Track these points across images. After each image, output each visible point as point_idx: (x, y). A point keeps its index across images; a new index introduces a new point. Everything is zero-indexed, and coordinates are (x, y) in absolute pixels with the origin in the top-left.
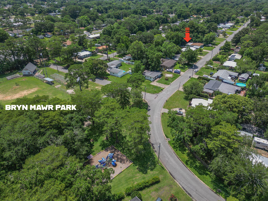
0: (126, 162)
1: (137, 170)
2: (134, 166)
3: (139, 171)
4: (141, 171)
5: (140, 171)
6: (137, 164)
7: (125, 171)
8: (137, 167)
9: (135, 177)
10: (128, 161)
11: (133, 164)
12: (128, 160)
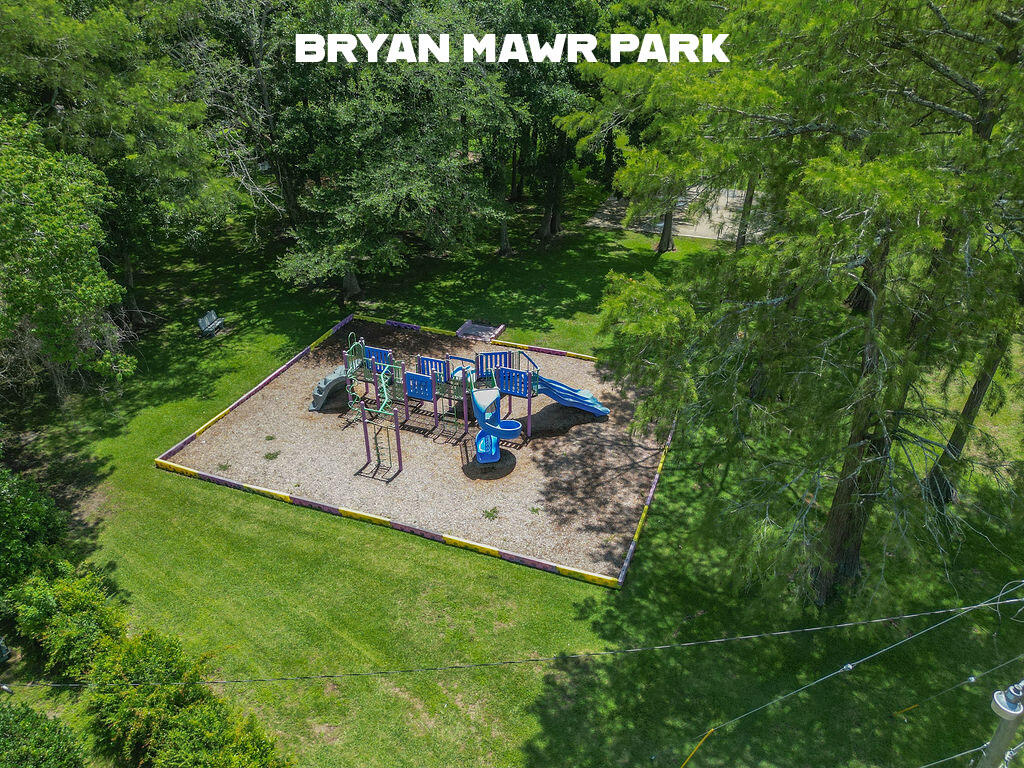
0: (578, 523)
1: (539, 672)
2: (584, 610)
3: (538, 690)
4: (545, 721)
5: (539, 708)
6: (630, 630)
7: (460, 563)
8: (592, 648)
9: (425, 692)
10: (614, 539)
11: (599, 595)
12: (613, 530)
